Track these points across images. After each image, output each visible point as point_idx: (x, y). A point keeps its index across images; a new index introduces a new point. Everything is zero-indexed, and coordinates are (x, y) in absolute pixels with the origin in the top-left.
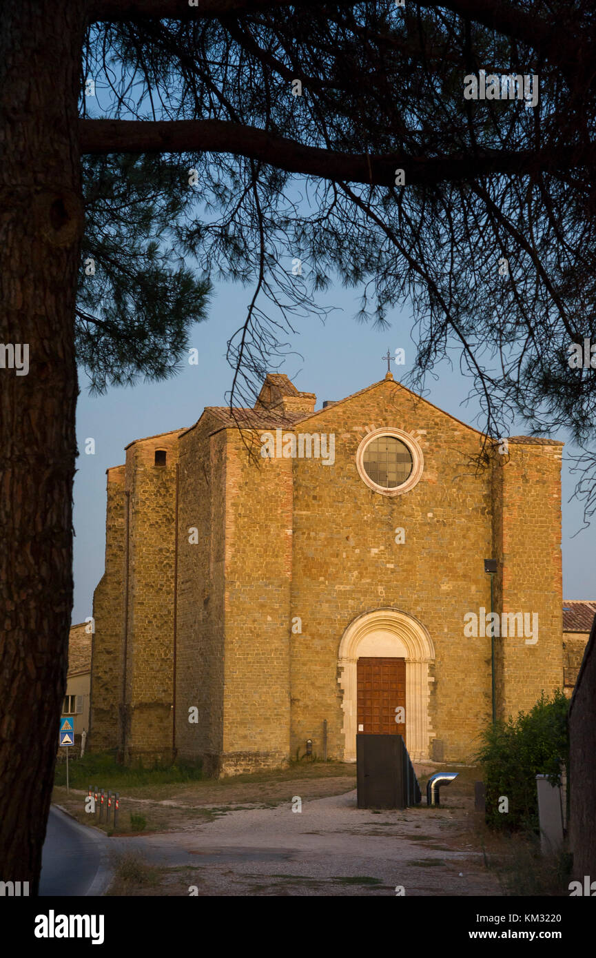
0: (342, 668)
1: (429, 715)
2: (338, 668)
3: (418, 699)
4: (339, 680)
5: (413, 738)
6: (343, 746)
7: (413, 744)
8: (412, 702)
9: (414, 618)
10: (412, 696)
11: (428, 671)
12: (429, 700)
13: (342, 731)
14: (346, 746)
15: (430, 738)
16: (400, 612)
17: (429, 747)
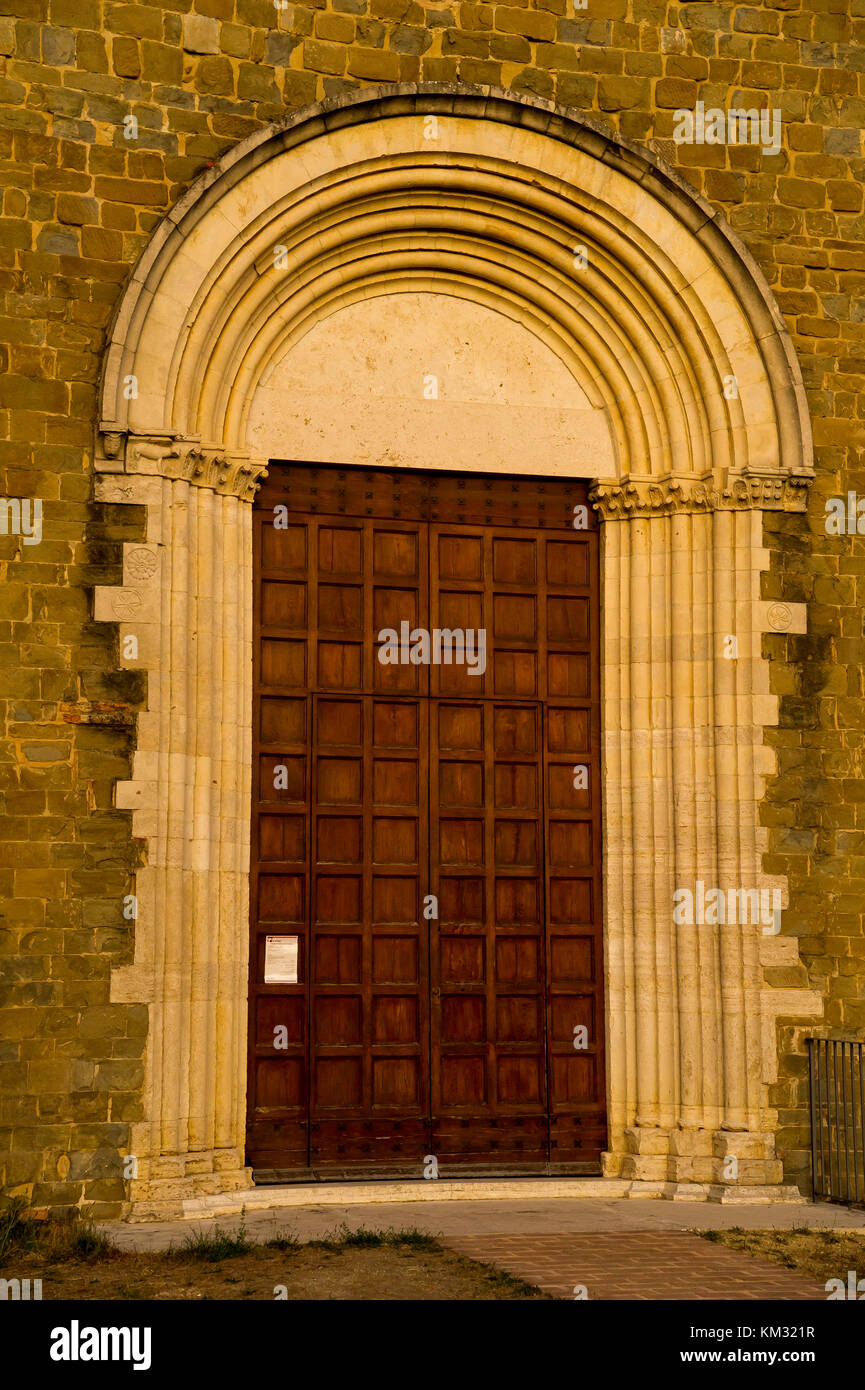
0: (131, 515)
1: (773, 864)
2: (97, 510)
3: (692, 758)
4: (108, 603)
5: (656, 1032)
6: (129, 1104)
7: (656, 1075)
8: (651, 779)
9: (667, 187)
10: (650, 733)
11: (762, 559)
12: (768, 761)
13: (122, 987)
14: (150, 1099)
15: (781, 1021)
16: (571, 133)
17: (777, 1095)
